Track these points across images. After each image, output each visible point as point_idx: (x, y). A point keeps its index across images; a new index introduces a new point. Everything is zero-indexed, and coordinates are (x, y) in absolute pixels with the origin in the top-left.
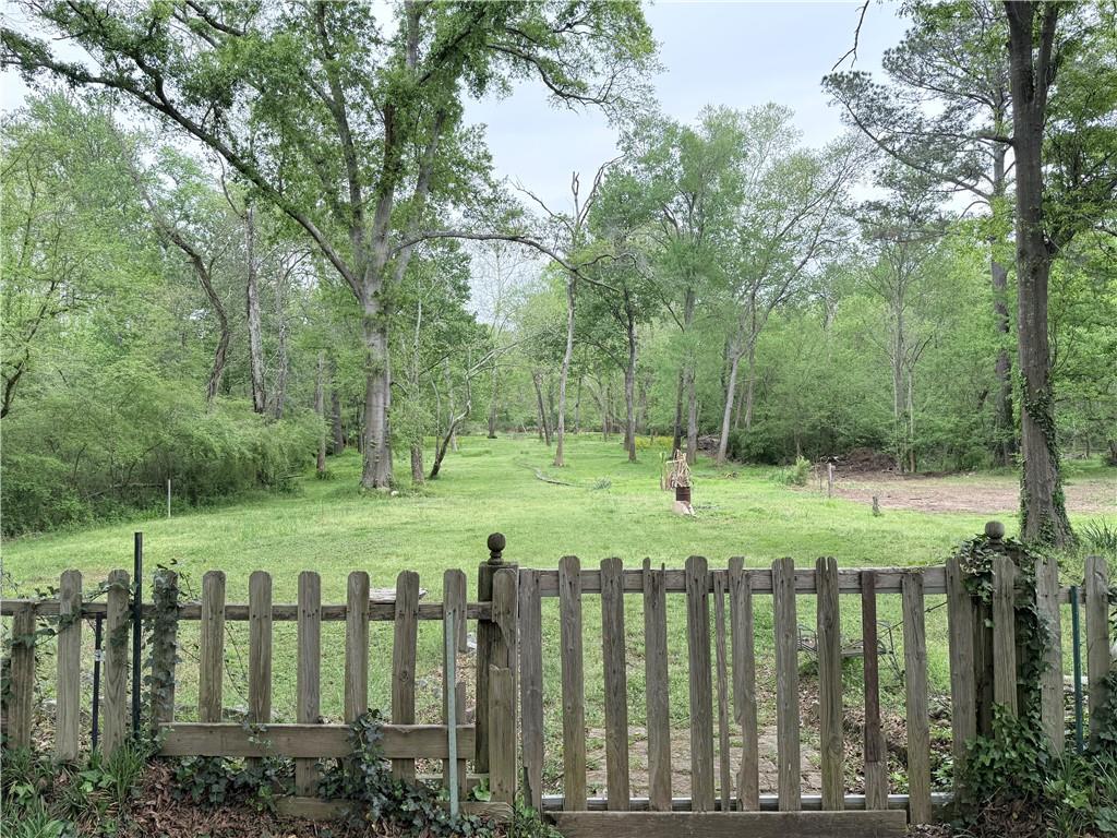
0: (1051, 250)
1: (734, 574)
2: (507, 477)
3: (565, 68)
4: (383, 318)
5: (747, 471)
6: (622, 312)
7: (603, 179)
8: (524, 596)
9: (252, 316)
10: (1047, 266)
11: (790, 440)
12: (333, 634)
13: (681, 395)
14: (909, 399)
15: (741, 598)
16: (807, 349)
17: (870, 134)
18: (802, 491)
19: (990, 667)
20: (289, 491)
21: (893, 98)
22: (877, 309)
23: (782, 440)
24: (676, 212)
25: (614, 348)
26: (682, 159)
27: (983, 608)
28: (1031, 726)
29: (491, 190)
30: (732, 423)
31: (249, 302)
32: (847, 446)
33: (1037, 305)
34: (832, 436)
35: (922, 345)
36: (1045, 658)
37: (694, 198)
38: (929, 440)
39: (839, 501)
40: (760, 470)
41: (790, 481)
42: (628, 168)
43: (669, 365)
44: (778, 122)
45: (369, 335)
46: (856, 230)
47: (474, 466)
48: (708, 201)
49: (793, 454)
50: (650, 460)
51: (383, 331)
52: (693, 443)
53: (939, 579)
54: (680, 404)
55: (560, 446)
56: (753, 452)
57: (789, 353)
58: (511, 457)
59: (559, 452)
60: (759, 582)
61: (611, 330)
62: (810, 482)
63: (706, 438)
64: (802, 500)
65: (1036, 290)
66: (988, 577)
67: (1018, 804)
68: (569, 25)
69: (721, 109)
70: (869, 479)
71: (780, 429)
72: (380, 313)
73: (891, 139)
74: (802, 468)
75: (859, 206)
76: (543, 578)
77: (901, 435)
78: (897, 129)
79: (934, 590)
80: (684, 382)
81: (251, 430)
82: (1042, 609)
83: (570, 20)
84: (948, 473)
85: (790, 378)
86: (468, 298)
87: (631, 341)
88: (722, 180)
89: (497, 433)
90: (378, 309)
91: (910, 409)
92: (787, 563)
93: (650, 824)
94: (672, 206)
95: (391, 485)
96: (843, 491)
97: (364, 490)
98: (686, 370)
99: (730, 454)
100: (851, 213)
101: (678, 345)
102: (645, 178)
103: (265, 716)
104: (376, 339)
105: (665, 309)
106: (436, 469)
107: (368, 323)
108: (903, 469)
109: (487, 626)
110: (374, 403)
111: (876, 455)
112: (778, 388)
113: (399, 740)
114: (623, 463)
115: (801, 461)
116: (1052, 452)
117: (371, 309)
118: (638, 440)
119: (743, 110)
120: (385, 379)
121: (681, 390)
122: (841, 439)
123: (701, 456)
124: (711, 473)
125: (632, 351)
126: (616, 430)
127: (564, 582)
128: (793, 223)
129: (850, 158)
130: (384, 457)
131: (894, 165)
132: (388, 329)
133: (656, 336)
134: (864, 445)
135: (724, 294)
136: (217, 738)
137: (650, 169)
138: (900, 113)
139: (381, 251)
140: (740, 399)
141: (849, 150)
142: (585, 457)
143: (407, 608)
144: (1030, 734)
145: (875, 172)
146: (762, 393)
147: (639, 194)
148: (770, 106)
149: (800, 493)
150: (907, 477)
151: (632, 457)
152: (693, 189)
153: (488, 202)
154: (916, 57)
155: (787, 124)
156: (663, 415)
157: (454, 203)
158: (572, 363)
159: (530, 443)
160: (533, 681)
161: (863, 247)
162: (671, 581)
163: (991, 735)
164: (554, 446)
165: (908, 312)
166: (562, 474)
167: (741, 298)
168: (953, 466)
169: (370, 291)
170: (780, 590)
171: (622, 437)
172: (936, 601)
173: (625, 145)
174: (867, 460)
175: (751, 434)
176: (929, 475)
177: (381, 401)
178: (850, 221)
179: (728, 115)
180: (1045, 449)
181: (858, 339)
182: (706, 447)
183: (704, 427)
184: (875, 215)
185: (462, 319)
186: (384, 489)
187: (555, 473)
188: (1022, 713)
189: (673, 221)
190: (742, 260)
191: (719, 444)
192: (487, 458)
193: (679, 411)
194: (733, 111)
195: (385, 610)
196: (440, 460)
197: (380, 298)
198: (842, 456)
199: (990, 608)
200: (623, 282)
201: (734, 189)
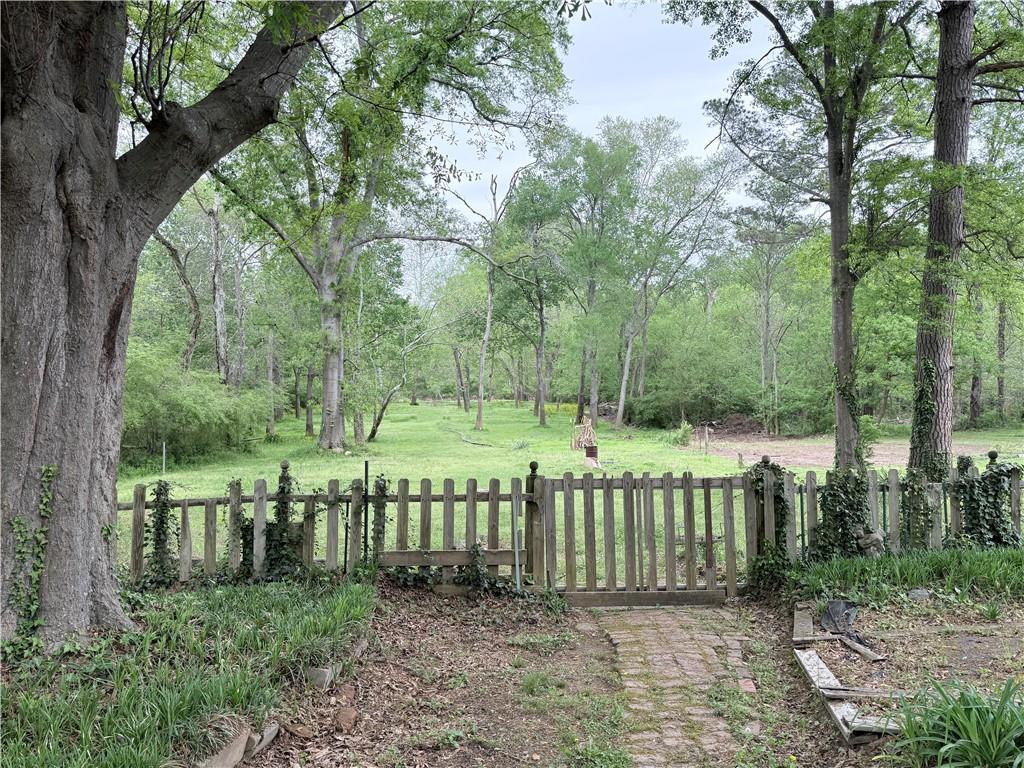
0: (854, 278)
1: (646, 480)
2: (436, 440)
3: (488, 94)
4: (339, 305)
5: (639, 434)
6: (534, 296)
7: (518, 182)
8: (548, 491)
9: (217, 300)
10: (851, 291)
11: (676, 408)
12: (460, 507)
13: (583, 369)
14: (774, 373)
15: (649, 491)
16: (690, 329)
17: (742, 151)
18: (685, 450)
19: (763, 523)
20: (250, 452)
21: (761, 122)
22: (748, 297)
23: (669, 407)
24: (580, 210)
25: (527, 328)
26: (585, 166)
27: (759, 494)
28: (782, 549)
29: (425, 194)
30: (628, 392)
31: (215, 288)
32: (723, 412)
33: (845, 316)
34: (711, 404)
35: (785, 327)
36: (788, 518)
37: (596, 200)
38: (792, 407)
39: (713, 457)
40: (651, 433)
41: (676, 441)
42: (539, 172)
43: (574, 342)
44: (667, 132)
45: (326, 319)
46: (731, 231)
47: (404, 430)
48: (607, 203)
49: (679, 419)
50: (557, 424)
51: (338, 316)
52: (595, 410)
53: (740, 482)
54: (583, 377)
55: (480, 412)
56: (646, 417)
57: (675, 333)
58: (434, 423)
59: (479, 418)
60: (656, 484)
61: (524, 312)
62: (692, 443)
63: (605, 405)
64: (684, 457)
65: (844, 307)
66: (761, 480)
67: (775, 585)
68: (493, 58)
69: (618, 120)
70: (741, 440)
71: (668, 397)
72: (336, 301)
73: (759, 157)
74: (686, 431)
75: (733, 210)
76: (556, 483)
77: (768, 403)
78: (766, 148)
79: (738, 487)
80: (586, 357)
81: (225, 400)
82: (786, 495)
83: (495, 54)
84: (807, 435)
85: (676, 355)
86: (401, 283)
87: (542, 321)
88: (619, 186)
89: (418, 401)
90: (334, 297)
91: (776, 382)
92: (670, 474)
93: (607, 597)
94: (576, 207)
95: (345, 446)
96: (718, 450)
97: (321, 450)
98: (589, 347)
99: (626, 419)
100: (727, 216)
101: (583, 328)
102: (554, 183)
103: (428, 546)
104: (332, 323)
105: (571, 294)
106: (374, 432)
107: (325, 309)
108: (769, 432)
109: (531, 504)
110: (330, 376)
111: (747, 420)
112: (666, 363)
113: (492, 556)
114: (535, 427)
115: (685, 425)
116: (854, 420)
117: (328, 298)
118: (548, 407)
119: (637, 120)
120: (339, 357)
121: (584, 364)
122: (719, 406)
123: (601, 421)
124: (610, 435)
125: (543, 330)
126: (525, 398)
127: (566, 484)
128: (678, 223)
129: (727, 171)
130: (338, 423)
131: (763, 177)
132: (342, 314)
133: (562, 317)
134: (738, 411)
135: (620, 281)
136: (406, 558)
137: (558, 174)
138: (768, 134)
139: (337, 249)
140: (634, 372)
141: (726, 162)
142: (500, 422)
143: (494, 496)
144: (780, 552)
145: (746, 185)
146: (653, 369)
147: (549, 196)
148: (660, 119)
149: (684, 452)
150: (773, 438)
151: (543, 422)
152: (596, 192)
153: (421, 204)
154: (781, 88)
155: (674, 134)
156: (568, 385)
157: (393, 205)
158: (490, 340)
159: (449, 408)
160: (552, 530)
161: (738, 244)
162: (616, 484)
163: (764, 553)
164: (473, 413)
165: (776, 297)
166: (483, 437)
167: (635, 284)
168: (810, 429)
169: (328, 282)
170: (666, 487)
171: (531, 404)
172: (738, 492)
173: (536, 152)
174: (740, 424)
175: (644, 402)
176: (790, 437)
177: (336, 375)
178: (725, 223)
179: (623, 125)
180: (850, 418)
181: (733, 321)
182: (605, 413)
183: (603, 396)
184: (746, 218)
185: (396, 303)
186: (338, 450)
187: (476, 436)
188: (777, 543)
189: (578, 219)
190: (636, 252)
191: (617, 411)
192: (412, 423)
193: (583, 381)
194: (628, 122)
195: (484, 497)
196: (378, 425)
197: (336, 288)
198: (719, 421)
199: (763, 495)
200: (536, 271)
201: (629, 194)
